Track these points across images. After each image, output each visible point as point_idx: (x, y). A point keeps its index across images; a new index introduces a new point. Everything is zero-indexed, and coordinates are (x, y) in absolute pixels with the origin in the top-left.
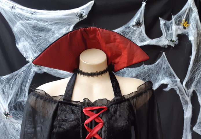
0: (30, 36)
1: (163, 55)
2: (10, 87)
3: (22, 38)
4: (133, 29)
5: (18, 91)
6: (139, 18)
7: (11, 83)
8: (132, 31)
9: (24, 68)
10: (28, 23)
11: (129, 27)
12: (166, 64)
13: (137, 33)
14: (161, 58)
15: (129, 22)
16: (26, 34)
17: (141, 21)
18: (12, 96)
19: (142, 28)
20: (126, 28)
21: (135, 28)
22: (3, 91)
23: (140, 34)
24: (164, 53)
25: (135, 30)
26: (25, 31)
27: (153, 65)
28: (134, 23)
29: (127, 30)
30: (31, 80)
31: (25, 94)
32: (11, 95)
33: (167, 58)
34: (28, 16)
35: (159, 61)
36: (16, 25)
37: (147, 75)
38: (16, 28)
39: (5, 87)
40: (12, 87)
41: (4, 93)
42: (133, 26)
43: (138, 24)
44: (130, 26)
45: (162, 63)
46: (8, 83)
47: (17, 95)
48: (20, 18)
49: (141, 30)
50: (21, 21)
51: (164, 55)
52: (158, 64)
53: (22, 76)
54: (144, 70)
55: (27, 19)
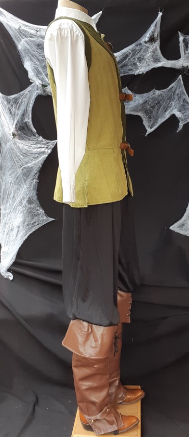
0: (35, 55)
1: (178, 79)
2: (16, 107)
3: (27, 57)
4: (145, 46)
5: (24, 111)
6: (153, 33)
7: (17, 104)
8: (144, 48)
9: (29, 88)
10: (32, 41)
11: (140, 44)
12: (180, 90)
13: (150, 50)
14: (176, 82)
15: (141, 38)
16: (30, 53)
17: (155, 36)
18: (18, 117)
19: (157, 45)
20: (137, 45)
21: (147, 45)
22: (10, 110)
23: (154, 53)
24: (181, 75)
25: (148, 47)
26: (30, 50)
27: (165, 90)
28: (147, 39)
29: (139, 48)
30: (34, 101)
31: (29, 116)
32: (18, 115)
33: (183, 81)
34: (32, 34)
35: (173, 85)
36: (21, 43)
37: (156, 102)
38: (21, 45)
39: (12, 106)
40: (19, 107)
41: (11, 113)
42: (145, 42)
43: (152, 40)
44: (141, 42)
45: (177, 88)
46: (15, 102)
47: (23, 115)
48: (24, 35)
49: (155, 47)
50: (26, 39)
51: (180, 79)
52: (171, 89)
53: (28, 96)
54: (154, 95)
55: (32, 36)
